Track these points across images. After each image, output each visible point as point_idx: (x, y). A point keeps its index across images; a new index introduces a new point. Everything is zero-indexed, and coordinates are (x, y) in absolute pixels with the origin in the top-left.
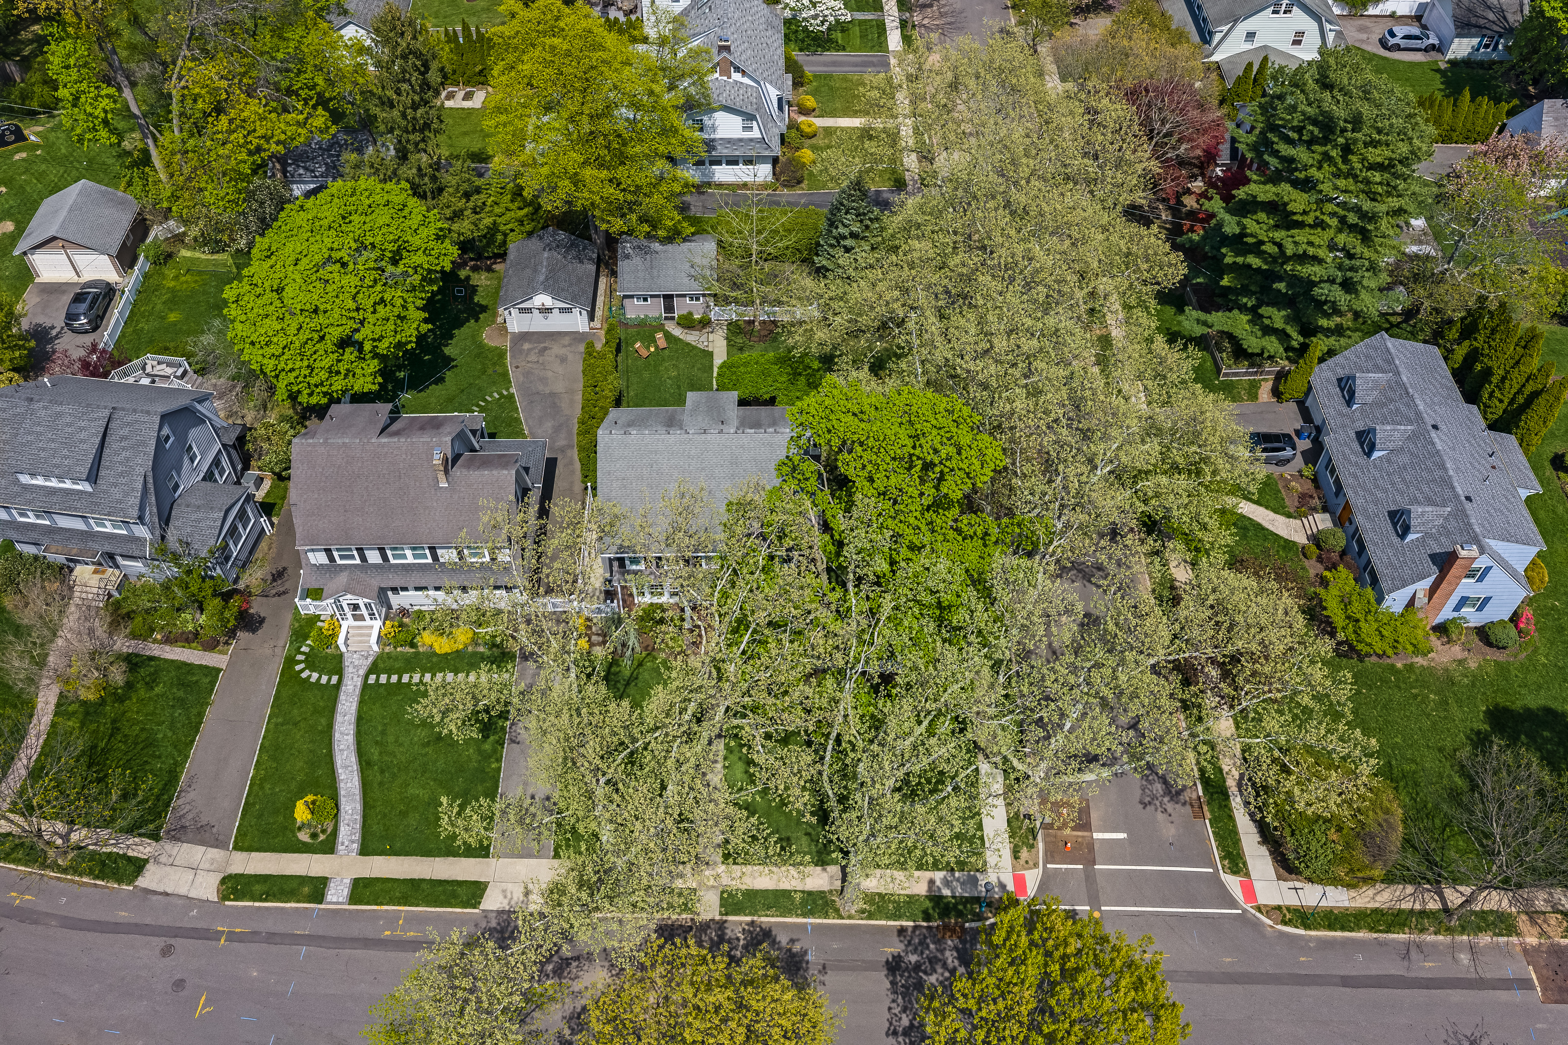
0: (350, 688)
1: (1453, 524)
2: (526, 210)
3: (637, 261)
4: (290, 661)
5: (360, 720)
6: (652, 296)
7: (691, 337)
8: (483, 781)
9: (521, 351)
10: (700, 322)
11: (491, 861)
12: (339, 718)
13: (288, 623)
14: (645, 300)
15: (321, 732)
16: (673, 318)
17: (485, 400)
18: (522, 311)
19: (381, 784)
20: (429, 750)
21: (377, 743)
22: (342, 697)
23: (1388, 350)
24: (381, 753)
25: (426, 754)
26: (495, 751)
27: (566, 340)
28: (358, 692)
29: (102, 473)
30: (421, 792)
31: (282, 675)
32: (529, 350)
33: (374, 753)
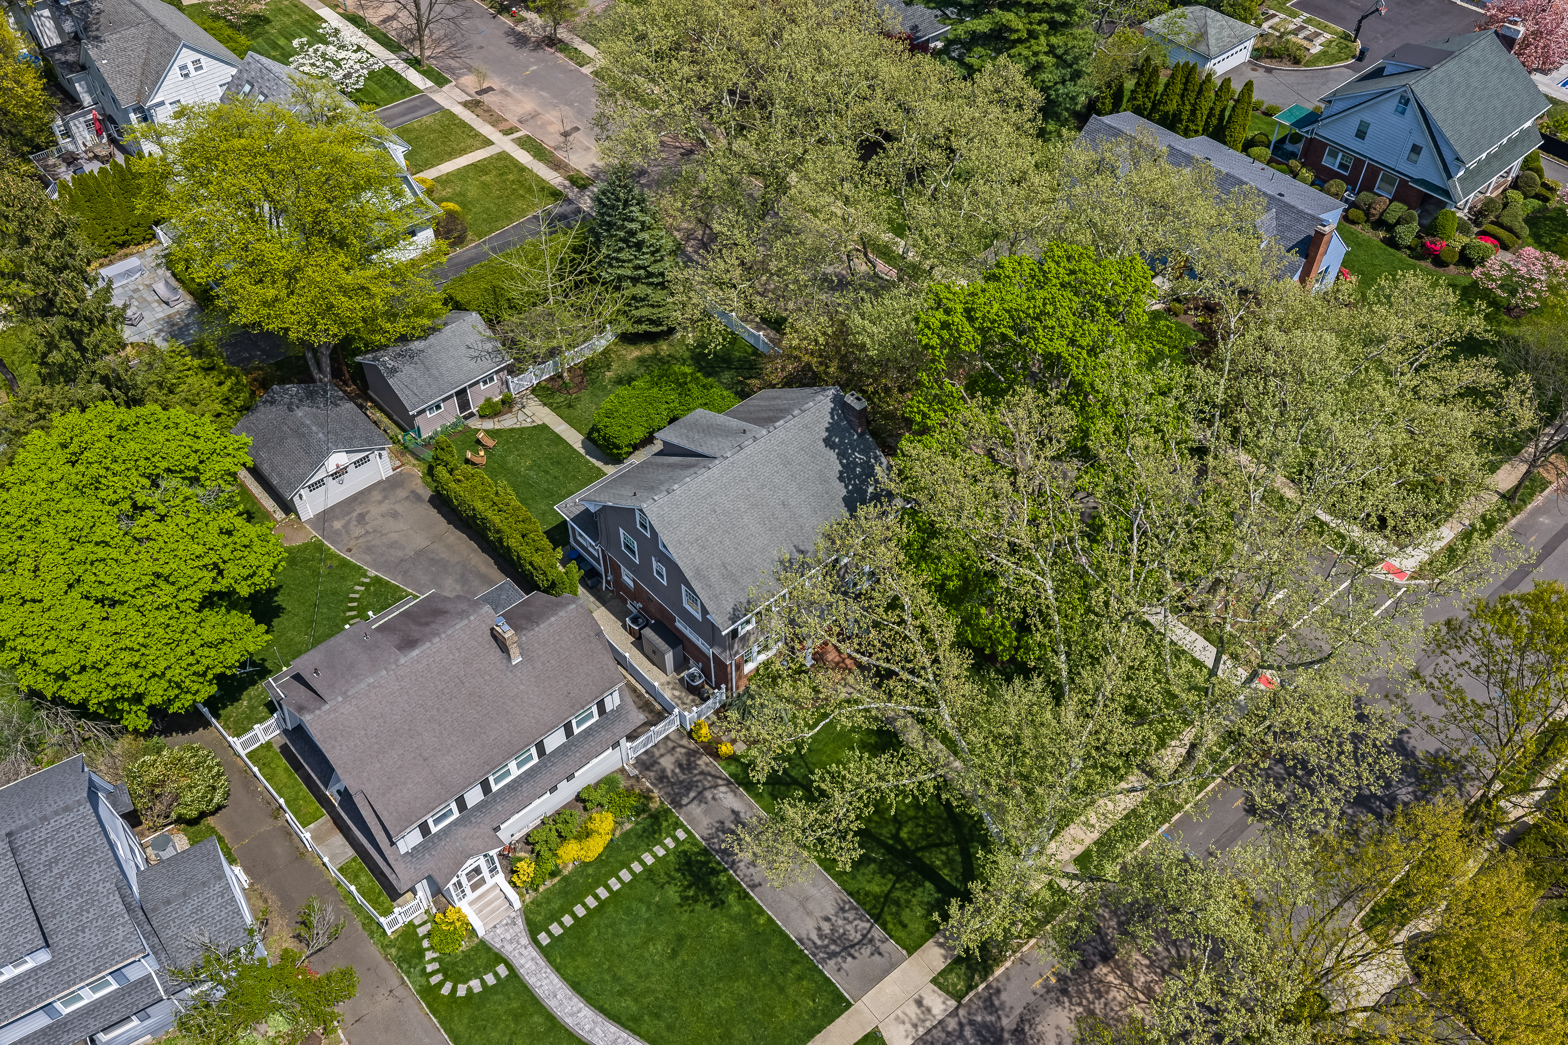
0: (530, 965)
1: (1286, 220)
2: (229, 383)
3: (407, 371)
4: (429, 993)
5: (576, 987)
6: (444, 400)
7: (507, 422)
8: (767, 942)
9: (337, 533)
10: (503, 402)
11: (858, 1006)
12: (552, 1004)
13: (380, 958)
14: (438, 407)
15: (549, 1030)
16: (472, 415)
17: (353, 600)
18: (312, 487)
19: (670, 1028)
20: (683, 956)
21: (620, 994)
22: (531, 980)
23: (1110, 126)
24: (636, 1000)
25: (684, 963)
26: (747, 907)
27: (377, 496)
28: (542, 962)
29: (49, 926)
30: (720, 1002)
31: (435, 1012)
32: (346, 526)
33: (628, 1004)
